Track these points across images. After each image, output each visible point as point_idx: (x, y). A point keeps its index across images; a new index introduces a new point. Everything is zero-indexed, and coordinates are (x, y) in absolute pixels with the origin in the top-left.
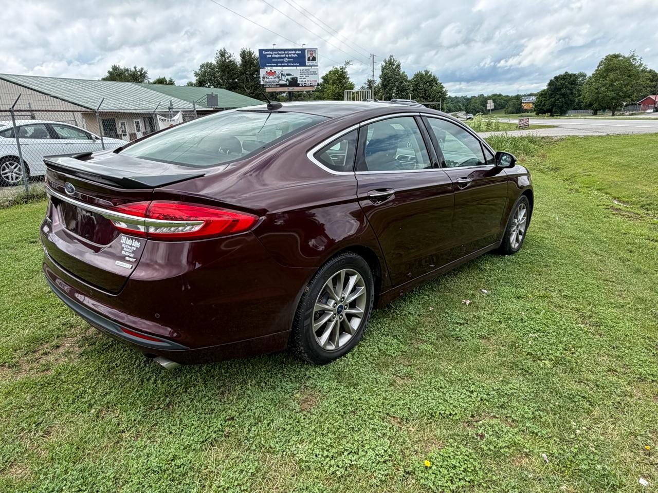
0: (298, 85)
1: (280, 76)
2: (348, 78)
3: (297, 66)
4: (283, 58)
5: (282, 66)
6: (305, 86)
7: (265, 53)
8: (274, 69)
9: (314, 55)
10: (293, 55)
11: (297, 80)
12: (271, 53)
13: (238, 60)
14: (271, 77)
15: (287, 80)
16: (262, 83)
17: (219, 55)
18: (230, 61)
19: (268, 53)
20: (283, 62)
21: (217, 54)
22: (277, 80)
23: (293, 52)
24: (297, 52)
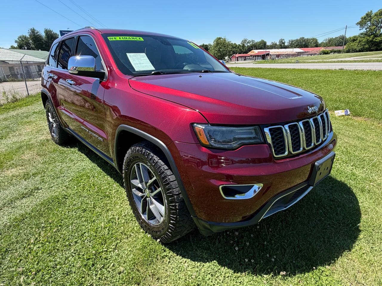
12: (67, 33)
13: (43, 34)
17: (30, 31)
18: (39, 35)
19: (65, 32)
21: (29, 31)
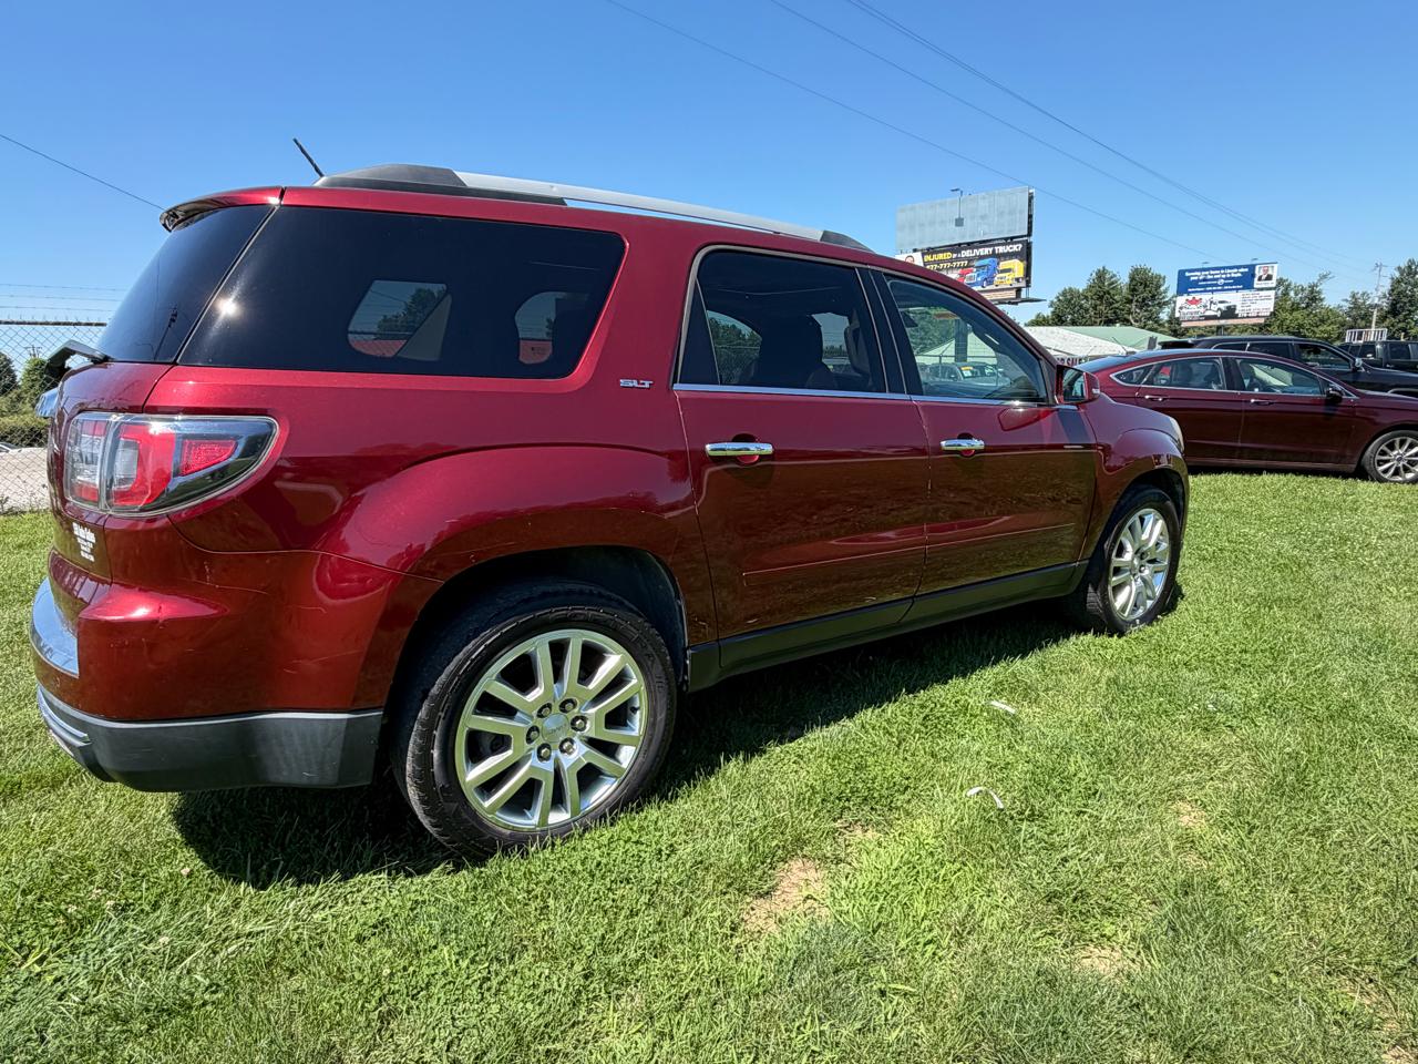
0: (1236, 317)
1: (1208, 304)
2: (1322, 300)
3: (1237, 289)
4: (1217, 279)
5: (1212, 291)
6: (1248, 317)
7: (1187, 274)
8: (1198, 296)
9: (1270, 272)
10: (1233, 275)
11: (1235, 309)
12: (1198, 274)
14: (1194, 306)
15: (1219, 309)
16: (1177, 315)
18: (1112, 283)
19: (1193, 274)
20: (1217, 285)
21: (1091, 275)
22: (1202, 310)
23: (1236, 270)
24: (1242, 270)
